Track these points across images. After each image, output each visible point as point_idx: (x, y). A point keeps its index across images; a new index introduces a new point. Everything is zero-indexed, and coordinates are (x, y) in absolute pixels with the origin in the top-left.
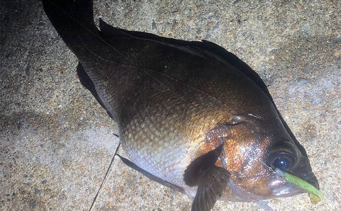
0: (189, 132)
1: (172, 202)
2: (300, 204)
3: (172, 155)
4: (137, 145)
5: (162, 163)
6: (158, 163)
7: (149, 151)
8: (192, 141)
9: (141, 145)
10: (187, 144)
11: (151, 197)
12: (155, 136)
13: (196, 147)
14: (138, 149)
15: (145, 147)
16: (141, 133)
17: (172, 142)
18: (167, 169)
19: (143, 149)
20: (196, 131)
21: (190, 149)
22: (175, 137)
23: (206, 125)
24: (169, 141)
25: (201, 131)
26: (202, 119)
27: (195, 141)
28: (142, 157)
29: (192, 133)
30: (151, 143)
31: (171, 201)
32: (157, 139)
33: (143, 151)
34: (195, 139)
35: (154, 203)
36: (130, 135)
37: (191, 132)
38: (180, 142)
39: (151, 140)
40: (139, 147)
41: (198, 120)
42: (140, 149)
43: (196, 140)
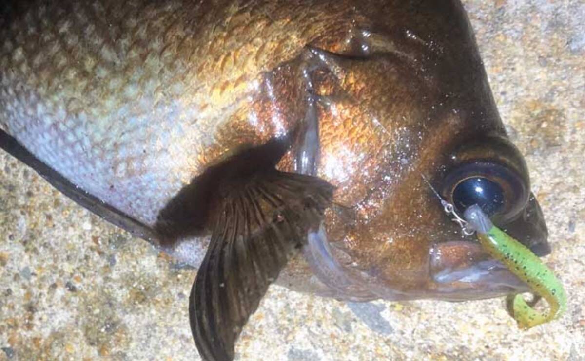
0: (210, 60)
1: (110, 272)
2: (474, 324)
3: (145, 126)
4: (38, 85)
5: (108, 146)
6: (98, 144)
7: (73, 106)
8: (217, 91)
9: (49, 84)
10: (198, 98)
11: (51, 249)
12: (100, 62)
13: (224, 109)
14: (39, 97)
15: (63, 94)
16: (55, 48)
17: (151, 85)
18: (122, 167)
19: (56, 98)
20: (235, 62)
21: (204, 114)
22: (162, 71)
23: (270, 45)
24: (141, 83)
25: (251, 62)
26: (260, 26)
27: (227, 90)
28: (48, 121)
29: (219, 63)
30: (83, 83)
31: (106, 267)
32: (103, 73)
33: (56, 105)
34: (227, 83)
35: (56, 268)
36: (19, 54)
37: (217, 60)
38: (178, 87)
39: (84, 74)
40: (42, 90)
41: (247, 26)
42: (47, 96)
43: (230, 89)
